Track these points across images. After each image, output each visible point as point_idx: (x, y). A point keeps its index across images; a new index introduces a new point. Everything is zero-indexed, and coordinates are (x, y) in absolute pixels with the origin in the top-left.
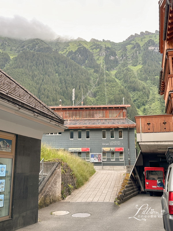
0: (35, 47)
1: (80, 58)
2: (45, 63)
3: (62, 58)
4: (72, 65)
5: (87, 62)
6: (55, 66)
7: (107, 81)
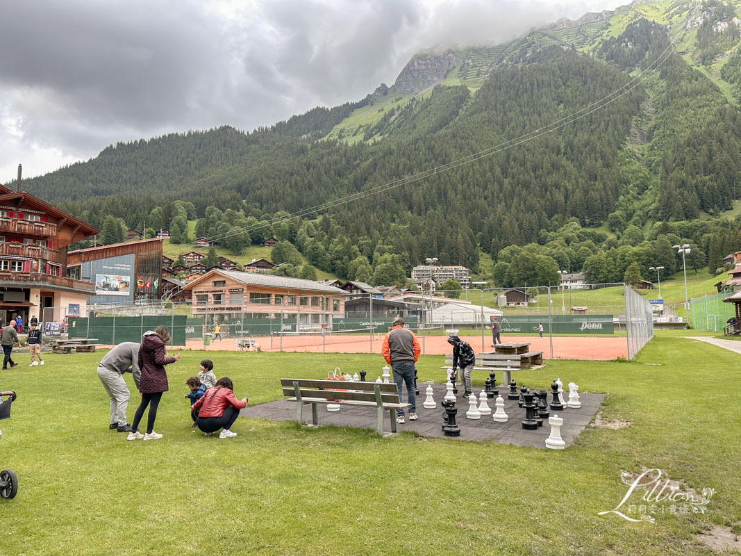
0: (526, 53)
1: (630, 49)
2: (535, 86)
3: (578, 64)
4: (598, 76)
5: (647, 56)
6: (557, 87)
7: (689, 93)
